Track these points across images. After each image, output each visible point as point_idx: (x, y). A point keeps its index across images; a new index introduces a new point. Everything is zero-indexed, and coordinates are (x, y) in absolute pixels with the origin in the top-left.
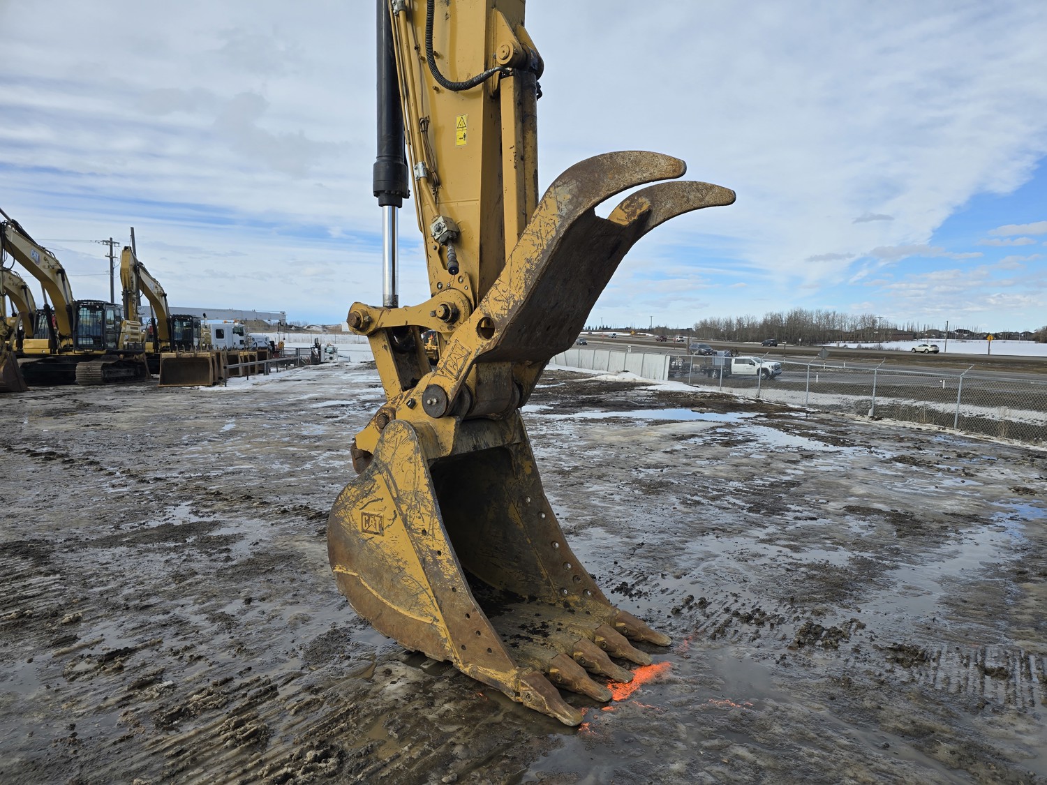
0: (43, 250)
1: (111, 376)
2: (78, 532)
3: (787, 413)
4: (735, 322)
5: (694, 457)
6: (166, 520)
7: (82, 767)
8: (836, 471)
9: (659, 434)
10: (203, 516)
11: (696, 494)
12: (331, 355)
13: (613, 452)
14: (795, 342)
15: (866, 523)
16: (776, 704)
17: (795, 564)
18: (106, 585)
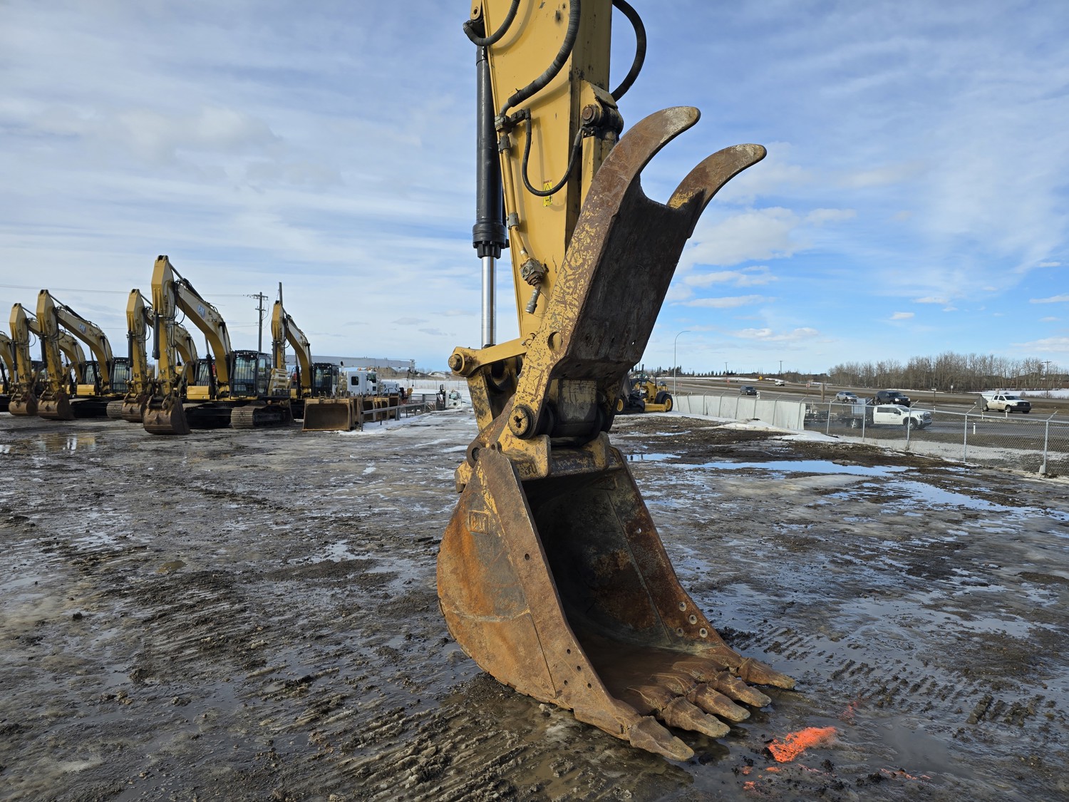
0: (208, 305)
1: (261, 420)
2: (253, 565)
3: (943, 468)
4: (875, 367)
5: (841, 513)
6: (326, 556)
7: (284, 779)
8: (1006, 533)
9: (799, 487)
10: (358, 555)
11: (847, 553)
12: (455, 401)
13: (751, 505)
14: (946, 389)
15: (1046, 592)
16: (956, 779)
17: (967, 633)
18: (283, 615)
